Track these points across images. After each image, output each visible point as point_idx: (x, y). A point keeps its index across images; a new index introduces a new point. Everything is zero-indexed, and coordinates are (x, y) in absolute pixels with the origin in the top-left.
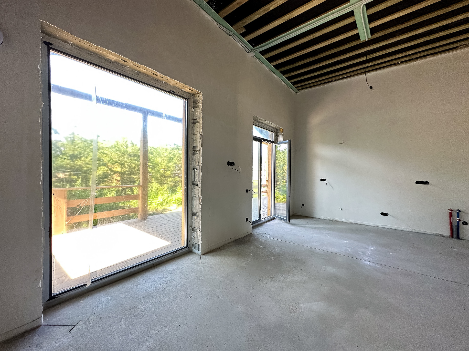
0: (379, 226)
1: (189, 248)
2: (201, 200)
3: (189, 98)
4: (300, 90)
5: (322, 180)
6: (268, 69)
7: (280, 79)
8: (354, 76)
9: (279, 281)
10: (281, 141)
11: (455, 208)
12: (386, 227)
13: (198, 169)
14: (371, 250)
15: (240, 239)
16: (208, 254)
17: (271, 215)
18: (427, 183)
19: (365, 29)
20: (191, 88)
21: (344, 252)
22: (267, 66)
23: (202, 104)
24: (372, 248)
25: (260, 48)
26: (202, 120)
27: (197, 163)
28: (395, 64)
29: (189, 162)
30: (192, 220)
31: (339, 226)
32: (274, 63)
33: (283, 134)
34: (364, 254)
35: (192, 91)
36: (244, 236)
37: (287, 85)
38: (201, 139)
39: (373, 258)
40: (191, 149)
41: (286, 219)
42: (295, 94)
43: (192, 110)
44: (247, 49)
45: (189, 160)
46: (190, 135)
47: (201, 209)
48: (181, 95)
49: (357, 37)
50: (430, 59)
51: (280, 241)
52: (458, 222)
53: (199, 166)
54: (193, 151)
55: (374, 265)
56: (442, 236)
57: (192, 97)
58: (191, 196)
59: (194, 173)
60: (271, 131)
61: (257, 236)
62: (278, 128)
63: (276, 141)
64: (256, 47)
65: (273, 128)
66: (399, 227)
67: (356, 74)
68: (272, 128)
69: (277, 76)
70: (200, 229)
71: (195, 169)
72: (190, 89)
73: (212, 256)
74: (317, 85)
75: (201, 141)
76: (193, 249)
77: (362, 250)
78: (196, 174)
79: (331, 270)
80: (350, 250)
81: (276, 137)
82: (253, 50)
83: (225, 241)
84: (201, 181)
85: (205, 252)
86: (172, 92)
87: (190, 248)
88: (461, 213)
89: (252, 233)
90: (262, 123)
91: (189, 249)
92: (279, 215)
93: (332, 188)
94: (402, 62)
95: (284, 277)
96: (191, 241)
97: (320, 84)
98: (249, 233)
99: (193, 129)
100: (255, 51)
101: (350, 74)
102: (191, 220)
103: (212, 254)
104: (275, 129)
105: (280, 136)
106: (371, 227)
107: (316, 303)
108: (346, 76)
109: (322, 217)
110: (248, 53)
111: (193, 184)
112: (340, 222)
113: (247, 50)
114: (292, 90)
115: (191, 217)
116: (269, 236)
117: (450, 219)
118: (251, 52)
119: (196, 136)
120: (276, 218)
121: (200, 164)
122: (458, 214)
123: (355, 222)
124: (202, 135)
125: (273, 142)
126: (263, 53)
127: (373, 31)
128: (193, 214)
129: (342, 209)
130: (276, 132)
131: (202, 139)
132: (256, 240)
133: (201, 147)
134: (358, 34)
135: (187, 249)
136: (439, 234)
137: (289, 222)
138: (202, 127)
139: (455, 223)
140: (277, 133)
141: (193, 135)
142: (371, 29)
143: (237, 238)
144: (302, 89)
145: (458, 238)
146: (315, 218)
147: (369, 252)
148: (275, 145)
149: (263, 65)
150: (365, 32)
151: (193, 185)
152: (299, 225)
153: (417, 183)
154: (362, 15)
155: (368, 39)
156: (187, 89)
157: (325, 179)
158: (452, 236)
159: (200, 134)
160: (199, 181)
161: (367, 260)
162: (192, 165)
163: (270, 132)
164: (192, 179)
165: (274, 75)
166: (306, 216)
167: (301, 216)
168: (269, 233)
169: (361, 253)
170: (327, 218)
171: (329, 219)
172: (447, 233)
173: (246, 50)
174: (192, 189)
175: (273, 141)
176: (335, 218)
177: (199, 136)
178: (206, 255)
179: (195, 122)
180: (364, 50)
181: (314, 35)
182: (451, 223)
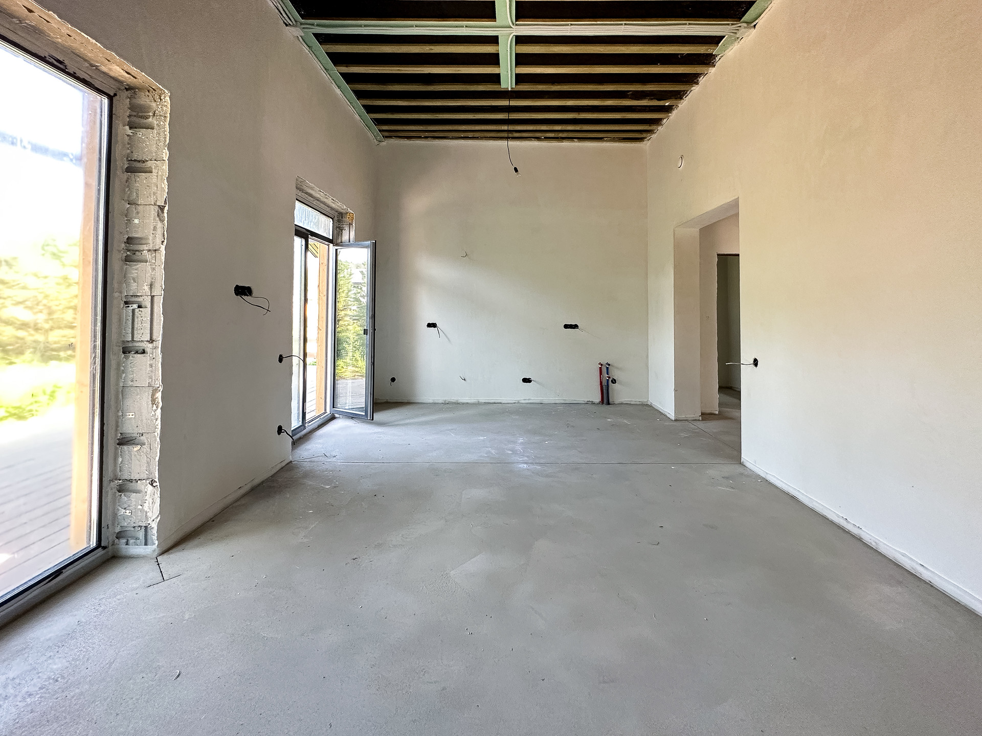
0: (520, 402)
1: (104, 548)
2: (159, 395)
3: (115, 95)
4: (387, 137)
5: (430, 325)
6: (328, 76)
7: (351, 106)
8: (482, 138)
9: (395, 546)
10: (349, 242)
11: (604, 362)
12: (530, 401)
13: (149, 306)
14: (522, 443)
15: (263, 482)
16: (183, 546)
17: (325, 410)
18: (575, 327)
19: (509, 72)
20: (134, 70)
21: (486, 457)
22: (326, 69)
23: (167, 124)
24: (521, 440)
25: (318, 25)
26: (166, 167)
27: (147, 288)
28: (538, 139)
29: (112, 284)
30: (120, 460)
31: (464, 413)
32: (345, 69)
33: (354, 225)
34: (514, 452)
35: (136, 78)
36: (274, 471)
37: (362, 122)
38: (162, 221)
39: (528, 457)
40: (118, 245)
41: (364, 414)
42: (377, 143)
43: (125, 130)
44: (285, 16)
45: (113, 279)
46: (118, 204)
47: (159, 422)
48: (88, 78)
49: (496, 79)
50: (576, 144)
51: (365, 465)
52: (608, 380)
53: (152, 297)
54: (129, 250)
55: (532, 467)
56: (593, 403)
57: (128, 93)
58: (117, 384)
59: (130, 318)
60: (328, 217)
61: (307, 466)
62: (344, 211)
63: (337, 238)
64: (308, 19)
65: (332, 209)
66: (546, 400)
67: (485, 137)
68: (328, 209)
69: (344, 97)
70: (157, 480)
71: (135, 306)
72: (126, 72)
73: (197, 546)
74: (420, 137)
75: (161, 228)
76: (124, 546)
77: (510, 446)
78: (140, 319)
79: (478, 493)
80: (493, 451)
81: (338, 229)
82: (299, 23)
83: (225, 498)
84: (160, 338)
85: (170, 543)
86: (55, 63)
87: (110, 547)
88: (610, 367)
89: (291, 461)
90: (311, 195)
91: (108, 552)
92: (346, 408)
93: (449, 340)
94: (546, 138)
95: (403, 535)
96: (113, 524)
97: (426, 137)
98: (284, 464)
99: (128, 186)
100: (304, 28)
101: (477, 135)
102: (115, 459)
103: (196, 542)
104: (337, 211)
105: (347, 228)
106: (509, 405)
107: (474, 559)
108: (470, 135)
109: (430, 400)
110: (287, 25)
111: (126, 351)
112: (463, 404)
113: (287, 18)
114: (372, 134)
115: (116, 449)
116: (338, 459)
117: (601, 377)
118: (293, 26)
119: (140, 208)
120: (337, 415)
121: (159, 291)
122: (607, 368)
123: (487, 401)
124: (166, 208)
125: (331, 241)
126: (323, 39)
127: (520, 79)
128: (124, 441)
129: (465, 380)
130: (339, 219)
131: (166, 222)
132: (307, 475)
133: (163, 242)
134: (499, 75)
135: (100, 552)
136: (590, 401)
137: (373, 420)
138: (165, 185)
139: (605, 383)
140: (339, 221)
141: (128, 206)
142: (516, 75)
143: (257, 481)
144: (390, 137)
145: (608, 403)
146: (418, 403)
147: (519, 448)
148: (337, 248)
149: (318, 66)
150: (509, 75)
151: (124, 352)
152: (392, 422)
153: (566, 326)
154: (509, 50)
155: (511, 88)
156: (117, 68)
157: (435, 324)
158: (602, 401)
159: (159, 206)
160: (152, 341)
161: (522, 462)
162: (121, 292)
163: (323, 218)
164: (120, 334)
165: (338, 91)
166: (400, 401)
167: (390, 403)
168: (334, 454)
169: (511, 452)
170: (440, 399)
171: (443, 402)
172: (597, 399)
173: (282, 16)
174: (119, 365)
175: (331, 238)
176: (453, 399)
177: (153, 211)
178: (174, 550)
179: (135, 167)
180: (504, 103)
181: (432, 47)
182: (601, 383)
